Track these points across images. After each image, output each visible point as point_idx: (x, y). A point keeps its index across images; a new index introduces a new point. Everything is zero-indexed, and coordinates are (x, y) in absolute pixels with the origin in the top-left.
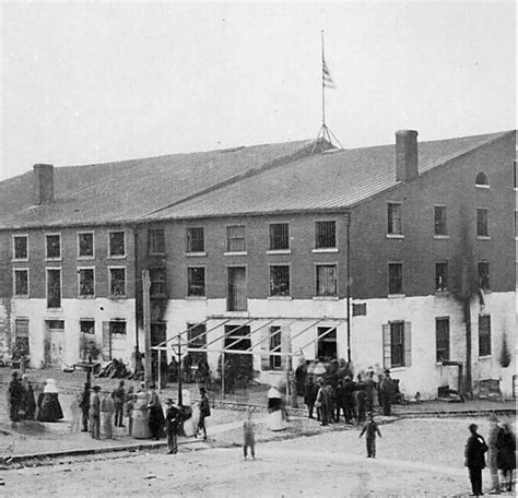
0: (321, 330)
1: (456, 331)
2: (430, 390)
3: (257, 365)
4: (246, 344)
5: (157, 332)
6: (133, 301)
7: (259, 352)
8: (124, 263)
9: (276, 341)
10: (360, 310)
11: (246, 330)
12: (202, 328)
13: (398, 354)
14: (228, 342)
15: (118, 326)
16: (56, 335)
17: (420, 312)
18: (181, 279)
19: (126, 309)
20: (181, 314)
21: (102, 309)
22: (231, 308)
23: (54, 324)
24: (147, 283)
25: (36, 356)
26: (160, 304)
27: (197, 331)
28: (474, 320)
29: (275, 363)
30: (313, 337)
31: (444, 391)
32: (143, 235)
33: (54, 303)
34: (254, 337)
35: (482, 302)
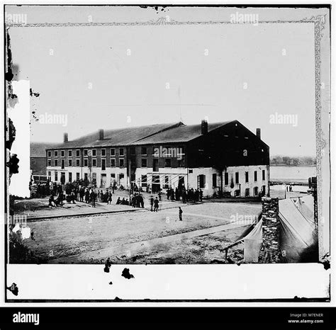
0: (180, 177)
1: (218, 178)
2: (211, 194)
3: (161, 188)
4: (158, 181)
5: (133, 178)
6: (126, 168)
7: (162, 183)
8: (123, 157)
9: (167, 180)
10: (191, 172)
11: (158, 177)
12: (146, 176)
13: (202, 184)
14: (153, 180)
15: (121, 176)
16: (104, 178)
17: (208, 172)
18: (140, 162)
19: (124, 171)
20: (140, 172)
21: (118, 171)
22: (154, 171)
23: (104, 175)
24: (130, 163)
25: (98, 184)
26: (134, 169)
27: (144, 178)
28: (224, 174)
29: (166, 187)
30: (178, 179)
31: (215, 194)
32: (129, 150)
33: (104, 169)
34: (161, 179)
35: (226, 170)
